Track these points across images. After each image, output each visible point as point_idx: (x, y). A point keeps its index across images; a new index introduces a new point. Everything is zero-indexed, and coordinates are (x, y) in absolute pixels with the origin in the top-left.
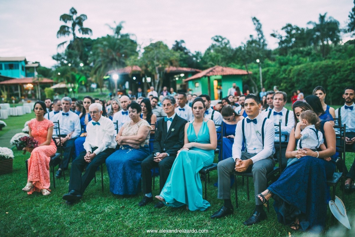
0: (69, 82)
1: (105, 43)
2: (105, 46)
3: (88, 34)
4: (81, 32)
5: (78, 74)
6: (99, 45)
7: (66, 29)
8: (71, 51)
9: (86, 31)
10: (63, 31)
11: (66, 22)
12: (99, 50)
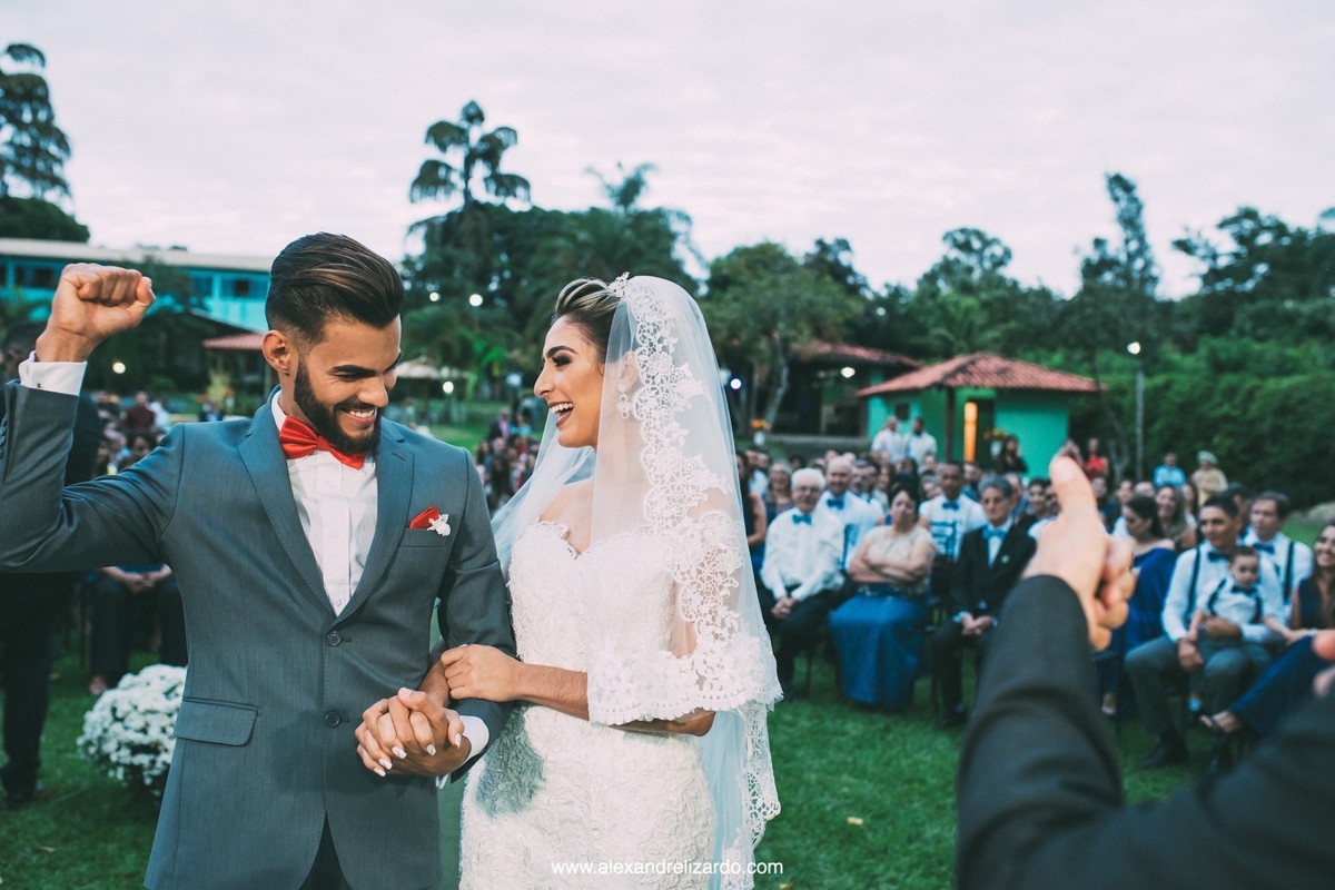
0: (447, 357)
1: (583, 236)
2: (583, 245)
3: (515, 196)
4: (493, 187)
5: (481, 336)
6: (560, 242)
7: (442, 172)
8: (450, 250)
9: (507, 184)
10: (430, 178)
11: (443, 148)
12: (558, 260)
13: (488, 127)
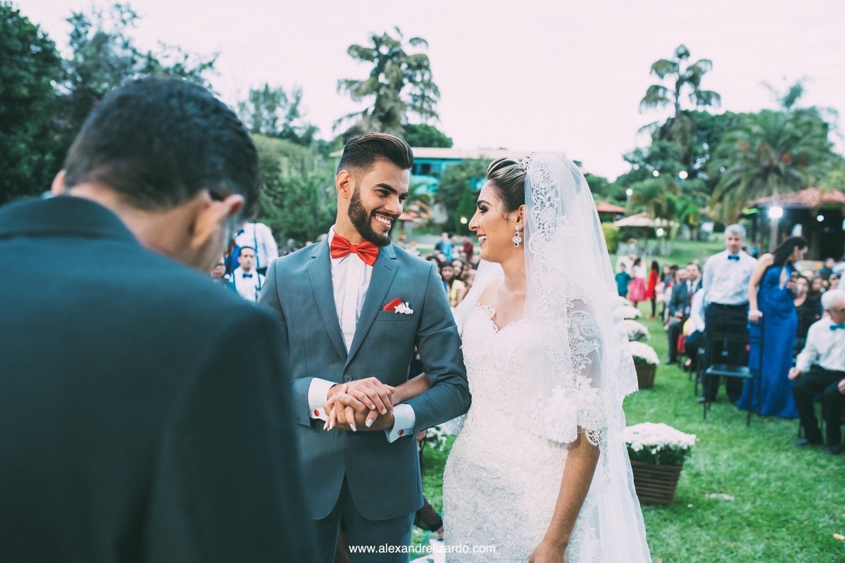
0: (659, 213)
1: (756, 129)
2: (757, 135)
3: (710, 104)
4: (695, 98)
5: (682, 198)
6: (739, 134)
7: (661, 92)
8: (665, 143)
9: (705, 98)
10: (653, 96)
11: (662, 76)
12: (737, 146)
13: (692, 60)
